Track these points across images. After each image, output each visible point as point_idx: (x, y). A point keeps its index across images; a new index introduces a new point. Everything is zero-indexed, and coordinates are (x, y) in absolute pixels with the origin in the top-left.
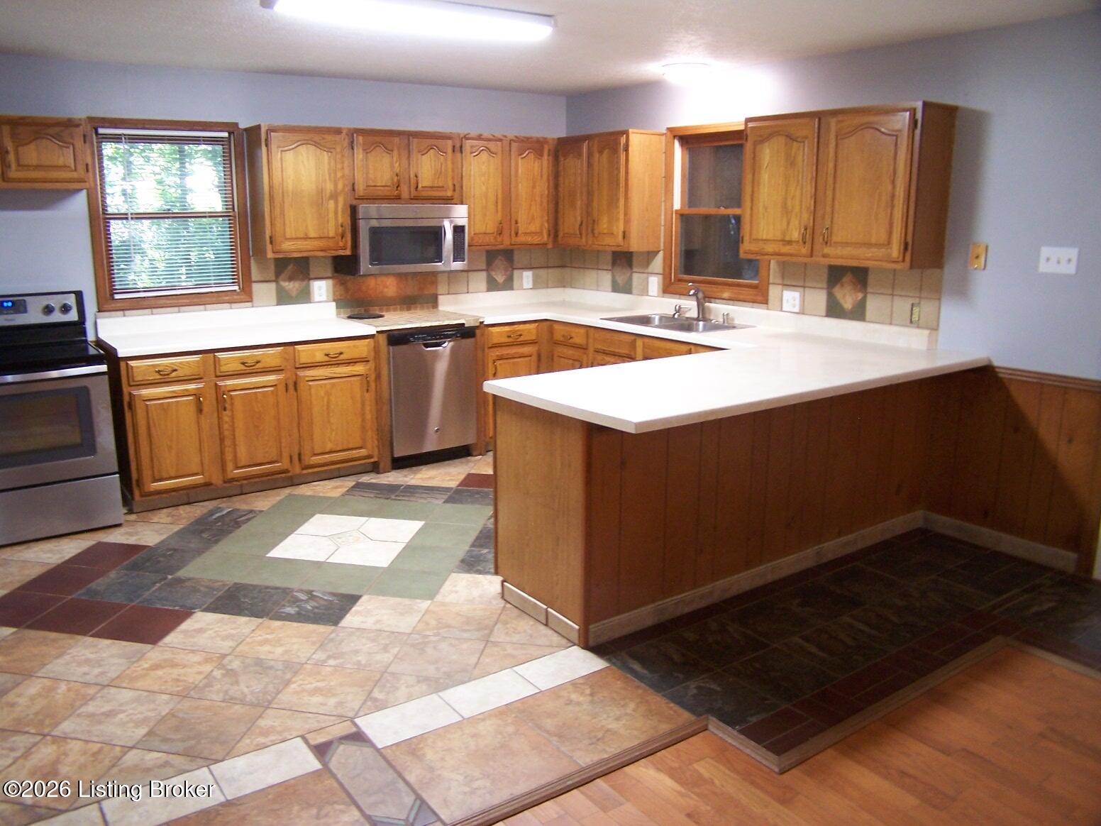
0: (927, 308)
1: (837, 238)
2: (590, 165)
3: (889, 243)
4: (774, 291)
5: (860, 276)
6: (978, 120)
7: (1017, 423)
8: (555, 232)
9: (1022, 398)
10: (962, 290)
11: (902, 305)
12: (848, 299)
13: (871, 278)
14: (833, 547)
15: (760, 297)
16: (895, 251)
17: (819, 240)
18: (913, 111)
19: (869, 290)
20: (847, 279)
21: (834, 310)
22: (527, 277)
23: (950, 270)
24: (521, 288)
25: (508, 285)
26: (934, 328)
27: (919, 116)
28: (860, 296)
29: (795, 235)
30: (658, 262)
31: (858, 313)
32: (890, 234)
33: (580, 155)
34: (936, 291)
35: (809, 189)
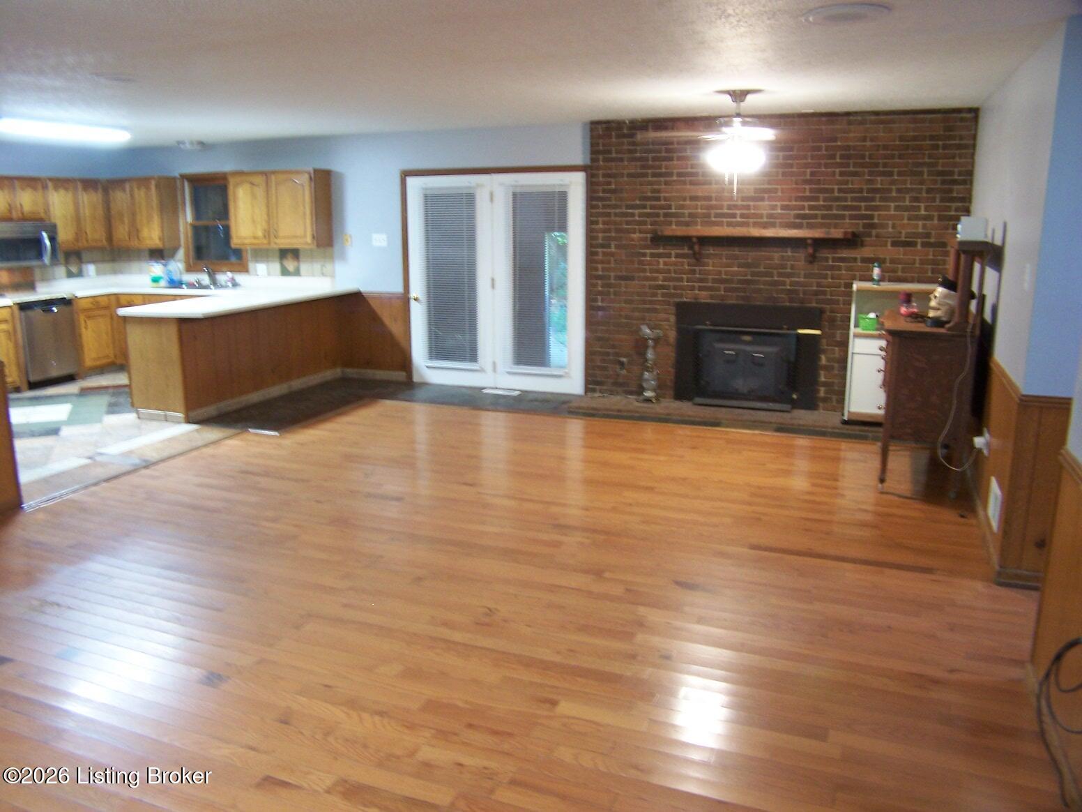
0: (329, 267)
1: (281, 234)
2: (132, 196)
3: (305, 236)
4: (251, 265)
5: (294, 253)
6: (340, 176)
7: (374, 318)
8: (110, 238)
9: (374, 304)
10: (343, 256)
11: (317, 267)
12: (290, 265)
13: (301, 254)
14: (297, 384)
15: (244, 269)
16: (309, 239)
17: (272, 236)
18: (309, 173)
19: (301, 259)
20: (289, 256)
21: (285, 272)
22: (91, 269)
23: (337, 247)
24: (89, 276)
25: (80, 274)
26: (333, 276)
27: (312, 176)
28: (296, 263)
29: (260, 234)
30: (181, 254)
31: (297, 273)
32: (305, 231)
33: (124, 190)
34: (331, 258)
35: (264, 209)
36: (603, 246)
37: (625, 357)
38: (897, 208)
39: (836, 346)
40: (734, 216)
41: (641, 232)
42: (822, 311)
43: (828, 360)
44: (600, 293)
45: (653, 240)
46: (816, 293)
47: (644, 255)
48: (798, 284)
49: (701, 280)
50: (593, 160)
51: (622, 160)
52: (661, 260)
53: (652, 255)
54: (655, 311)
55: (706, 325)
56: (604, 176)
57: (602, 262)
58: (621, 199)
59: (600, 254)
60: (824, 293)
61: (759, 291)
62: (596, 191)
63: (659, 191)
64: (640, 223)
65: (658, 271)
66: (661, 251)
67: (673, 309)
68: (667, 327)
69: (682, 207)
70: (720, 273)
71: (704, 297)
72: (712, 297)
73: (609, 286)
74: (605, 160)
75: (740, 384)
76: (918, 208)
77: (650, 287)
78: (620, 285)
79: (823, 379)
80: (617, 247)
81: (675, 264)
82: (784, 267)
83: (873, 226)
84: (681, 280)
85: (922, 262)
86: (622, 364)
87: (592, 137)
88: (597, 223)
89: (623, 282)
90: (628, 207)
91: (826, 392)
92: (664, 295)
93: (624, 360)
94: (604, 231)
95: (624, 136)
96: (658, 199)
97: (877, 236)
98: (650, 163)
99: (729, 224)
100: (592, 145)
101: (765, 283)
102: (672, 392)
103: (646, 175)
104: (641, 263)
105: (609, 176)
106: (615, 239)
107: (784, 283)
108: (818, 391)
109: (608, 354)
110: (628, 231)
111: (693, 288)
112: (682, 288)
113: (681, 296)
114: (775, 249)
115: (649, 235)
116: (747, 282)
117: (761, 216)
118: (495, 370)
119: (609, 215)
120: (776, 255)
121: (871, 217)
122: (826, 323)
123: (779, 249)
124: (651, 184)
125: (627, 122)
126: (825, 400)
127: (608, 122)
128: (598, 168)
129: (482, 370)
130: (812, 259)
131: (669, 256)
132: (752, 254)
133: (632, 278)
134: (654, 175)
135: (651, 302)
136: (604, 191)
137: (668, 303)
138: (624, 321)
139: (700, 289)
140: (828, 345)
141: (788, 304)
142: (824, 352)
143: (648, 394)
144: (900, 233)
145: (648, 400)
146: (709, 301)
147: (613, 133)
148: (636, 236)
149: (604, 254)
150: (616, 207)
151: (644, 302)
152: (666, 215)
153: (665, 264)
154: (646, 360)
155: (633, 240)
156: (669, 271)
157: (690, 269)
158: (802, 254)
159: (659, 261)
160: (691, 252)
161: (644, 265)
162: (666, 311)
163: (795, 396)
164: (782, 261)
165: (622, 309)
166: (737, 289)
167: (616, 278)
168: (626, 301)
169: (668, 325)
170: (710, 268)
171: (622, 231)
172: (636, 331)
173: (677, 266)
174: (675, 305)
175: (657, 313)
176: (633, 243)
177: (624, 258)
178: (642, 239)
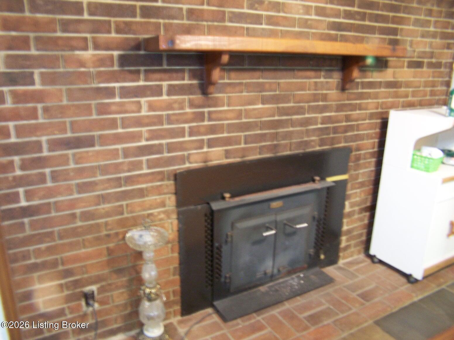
38: (415, 22)
41: (97, 47)
42: (348, 150)
43: (352, 205)
45: (124, 60)
46: (346, 129)
47: (110, 93)
48: (329, 120)
49: (212, 130)
52: (143, 100)
53: (125, 92)
54: (142, 193)
55: (224, 199)
57: (16, 116)
60: (352, 128)
61: (288, 135)
64: (95, 27)
65: (139, 122)
66: (141, 83)
67: (170, 184)
68: (162, 216)
70: (239, 114)
71: (218, 156)
72: (227, 154)
73: (41, 162)
75: (268, 266)
77: (127, 153)
78: (65, 160)
79: (345, 228)
80: (47, 79)
81: (169, 106)
82: (316, 98)
84: (181, 133)
86: (88, 297)
89: (70, 152)
91: (348, 240)
92: (151, 164)
93: (94, 288)
99: (250, 33)
101: (295, 123)
102: (178, 308)
104: (103, 109)
106: (39, 61)
107: (315, 121)
108: (340, 242)
110: (69, 45)
111: (200, 144)
112: (181, 147)
113: (183, 160)
114: (308, 74)
115: (116, 53)
117: (292, 22)
122: (353, 164)
130: (343, 85)
131: (157, 91)
132: (283, 81)
133: (90, 142)
135: (129, 180)
137: (161, 176)
138: (79, 224)
139: (211, 144)
140: (350, 189)
141: (318, 148)
142: (348, 197)
144: (415, 52)
146: (226, 161)
148: (89, 54)
151: (118, 182)
153: (151, 107)
155: (82, 64)
156: (159, 120)
157: (194, 113)
158: (335, 78)
159: (139, 103)
160: (195, 82)
161: (110, 113)
162: (158, 190)
163: (322, 257)
164: (316, 90)
165: (72, 204)
166: (262, 137)
167: (54, 145)
168: (82, 188)
169: (164, 212)
170: (226, 108)
171: (54, 43)
172: (108, 236)
173: (172, 109)
174: (172, 178)
175: (143, 196)
176: (83, 69)
177: (65, 102)
178: (101, 61)
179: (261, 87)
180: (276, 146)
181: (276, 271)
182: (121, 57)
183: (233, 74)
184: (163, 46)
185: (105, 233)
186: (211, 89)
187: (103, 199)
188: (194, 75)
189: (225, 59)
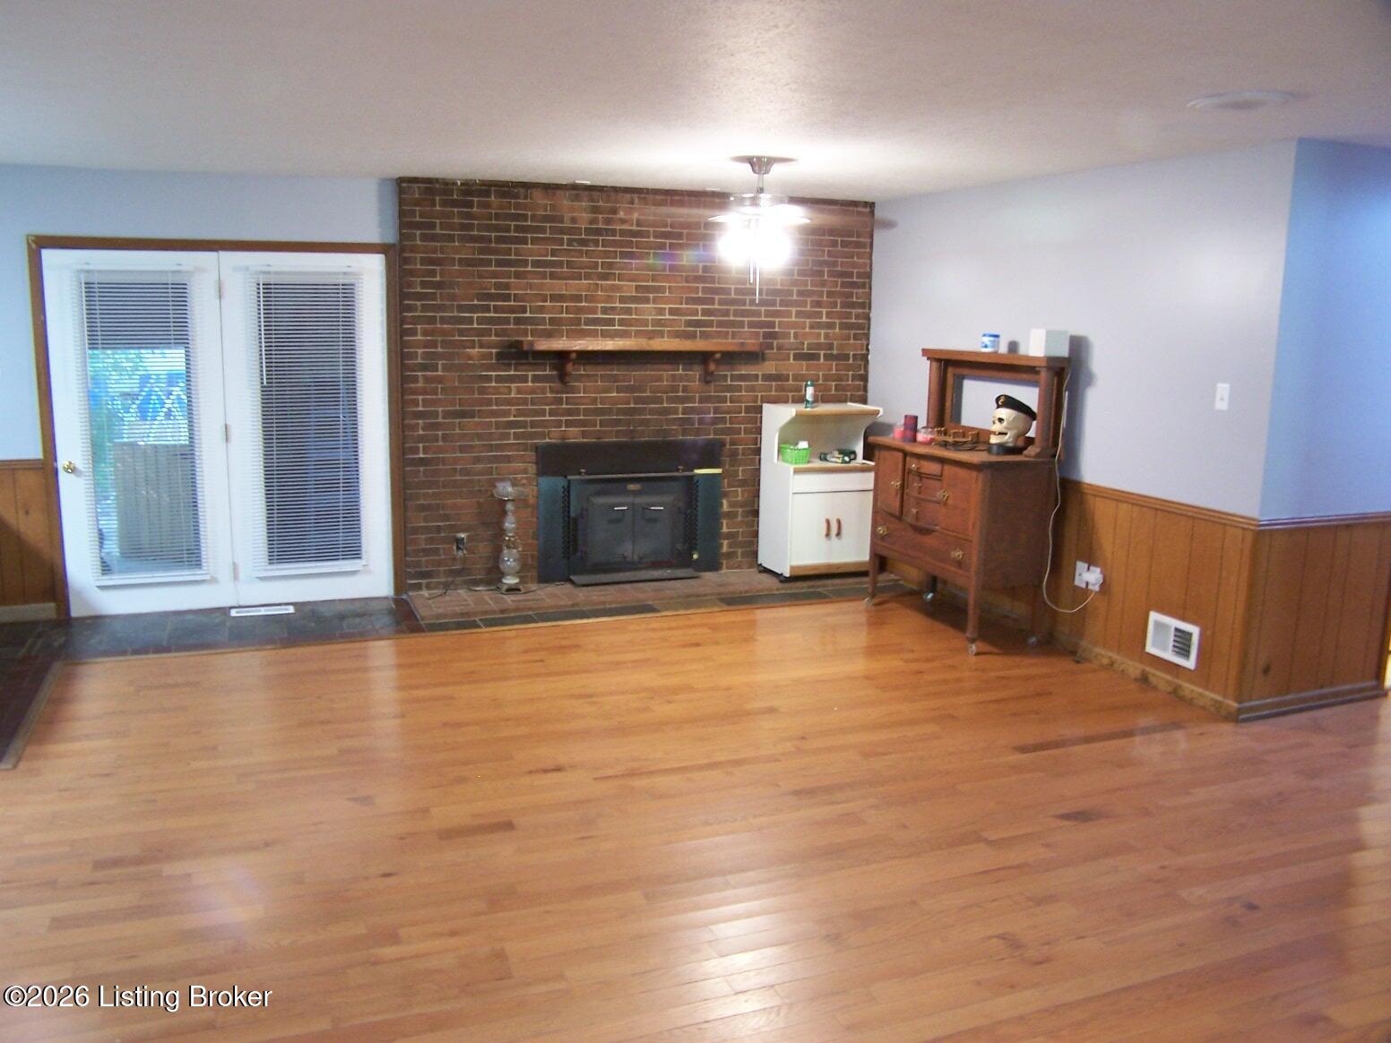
36: (424, 367)
37: (463, 532)
38: (798, 314)
39: (739, 486)
40: (611, 322)
41: (481, 346)
42: (722, 444)
43: (731, 505)
44: (421, 439)
45: (500, 356)
46: (715, 421)
47: (488, 379)
48: (692, 410)
49: (569, 412)
50: (402, 236)
51: (451, 238)
52: (513, 385)
53: (499, 379)
54: (508, 459)
55: (580, 474)
56: (424, 261)
57: (424, 392)
58: (453, 297)
59: (421, 380)
60: (723, 420)
61: (645, 423)
62: (410, 285)
63: (507, 286)
64: (480, 333)
65: (509, 402)
66: (512, 373)
67: (531, 455)
68: (524, 481)
69: (542, 309)
70: (594, 401)
71: (574, 435)
72: (584, 434)
73: (436, 426)
74: (424, 238)
75: (627, 550)
76: (819, 315)
77: (498, 425)
78: (453, 426)
79: (725, 530)
80: (445, 368)
81: (533, 391)
82: (675, 389)
83: (773, 336)
84: (542, 413)
85: (826, 378)
86: (459, 541)
87: (401, 202)
88: (413, 332)
89: (458, 421)
90: (461, 308)
91: (730, 546)
92: (516, 436)
93: (463, 535)
94: (427, 345)
95: (454, 203)
96: (507, 298)
97: (779, 348)
98: (493, 245)
99: (605, 335)
100: (401, 214)
101: (652, 411)
102: (534, 573)
103: (488, 263)
104: (482, 391)
105: (432, 262)
106: (442, 356)
107: (675, 411)
108: (721, 545)
109: (439, 529)
110: (463, 345)
111: (559, 424)
112: (543, 424)
113: (543, 435)
114: (664, 367)
115: (494, 351)
116: (632, 411)
117: (645, 323)
118: (236, 577)
119: (432, 320)
120: (666, 374)
121: (772, 325)
122: (728, 459)
123: (669, 367)
124: (495, 275)
125: (459, 183)
126: (730, 555)
127: (429, 181)
128: (414, 249)
129: (214, 580)
130: (707, 378)
131: (524, 379)
132: (637, 374)
133: (471, 414)
134: (499, 263)
135: (500, 447)
136: (424, 284)
137: (525, 447)
138: (459, 477)
139: (568, 424)
140: (729, 486)
141: (680, 438)
142: (725, 495)
143: (511, 581)
144: (803, 344)
145: (512, 590)
146: (582, 440)
147: (438, 198)
148: (475, 351)
149: (427, 379)
150: (441, 308)
151: (491, 448)
152: (518, 321)
153: (519, 391)
154: (502, 532)
155: (470, 358)
156: (525, 402)
157: (554, 397)
158: (696, 372)
159: (510, 387)
160: (555, 373)
161: (488, 394)
162: (522, 459)
163: (695, 556)
164: (673, 381)
165: (456, 461)
166: (618, 422)
167: (447, 414)
168: (463, 449)
169: (526, 478)
170: (582, 395)
171: (453, 344)
172: (480, 491)
173: (535, 393)
174: (534, 449)
175: (509, 462)
176: (470, 362)
177: (457, 384)
178: (484, 356)
179: (615, 379)
180: (632, 431)
181: (636, 558)
182: (497, 354)
183: (588, 367)
184: (526, 347)
185: (477, 488)
186: (567, 379)
187: (478, 460)
188: (554, 367)
189: (573, 356)
